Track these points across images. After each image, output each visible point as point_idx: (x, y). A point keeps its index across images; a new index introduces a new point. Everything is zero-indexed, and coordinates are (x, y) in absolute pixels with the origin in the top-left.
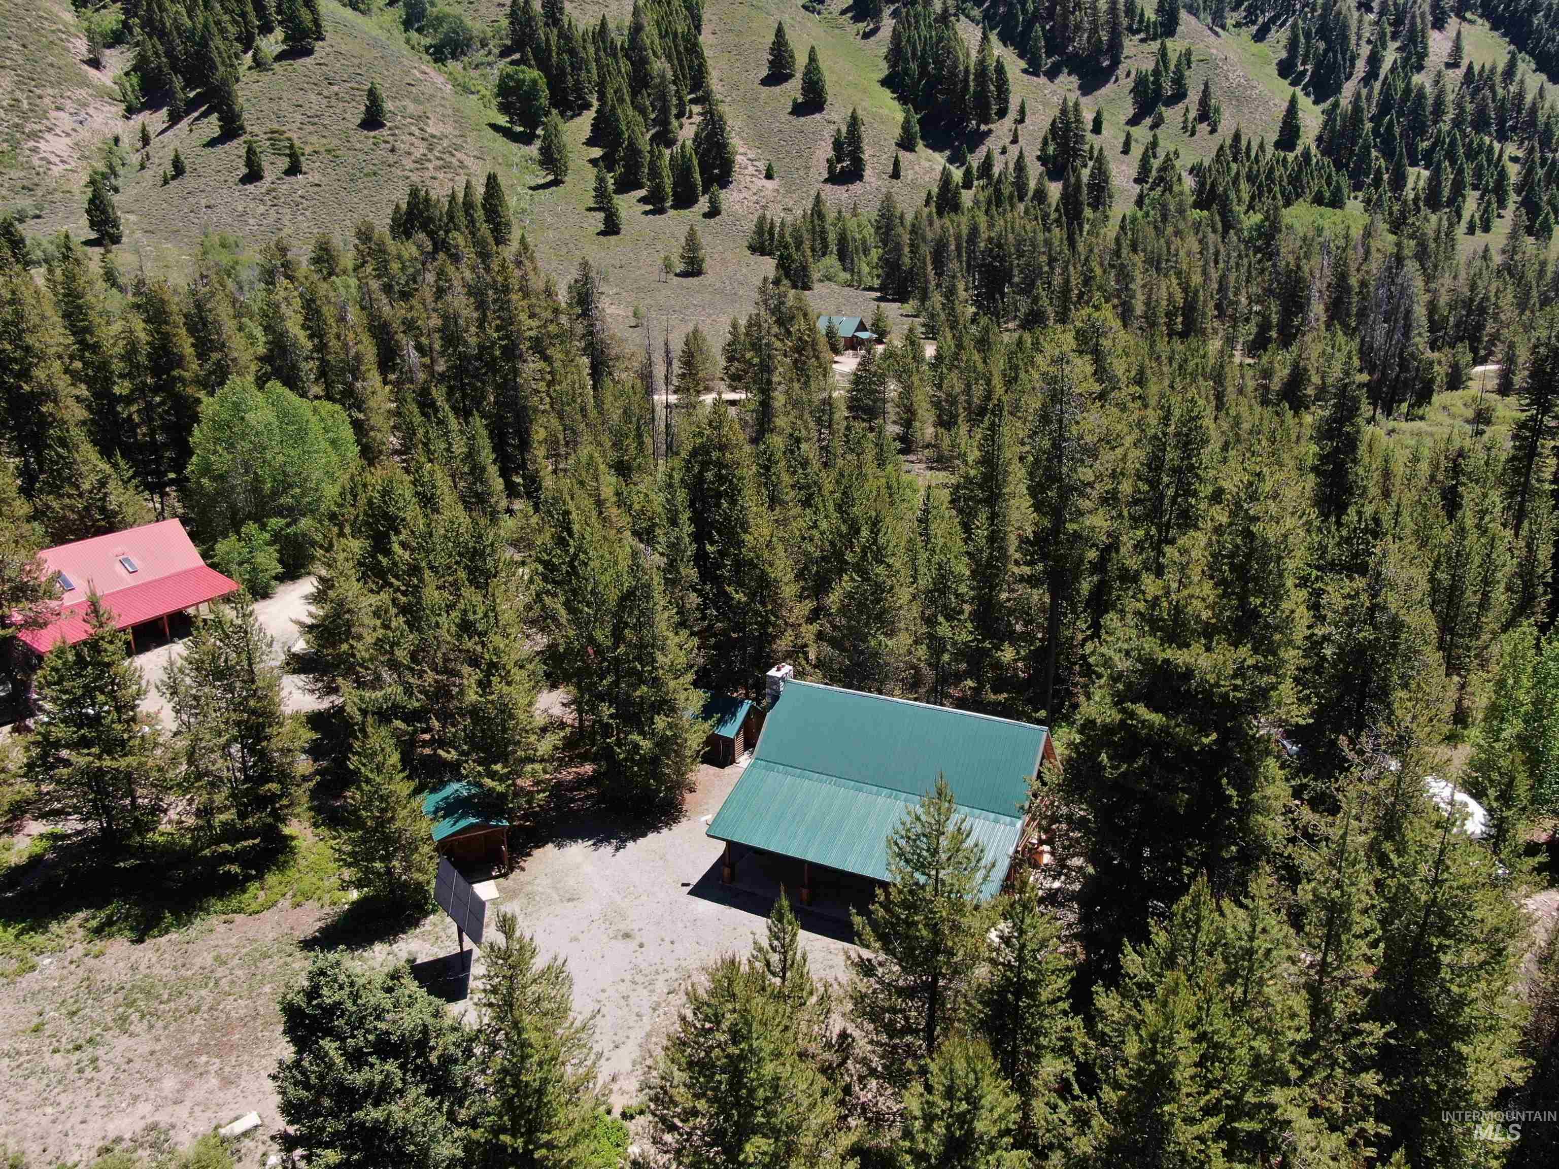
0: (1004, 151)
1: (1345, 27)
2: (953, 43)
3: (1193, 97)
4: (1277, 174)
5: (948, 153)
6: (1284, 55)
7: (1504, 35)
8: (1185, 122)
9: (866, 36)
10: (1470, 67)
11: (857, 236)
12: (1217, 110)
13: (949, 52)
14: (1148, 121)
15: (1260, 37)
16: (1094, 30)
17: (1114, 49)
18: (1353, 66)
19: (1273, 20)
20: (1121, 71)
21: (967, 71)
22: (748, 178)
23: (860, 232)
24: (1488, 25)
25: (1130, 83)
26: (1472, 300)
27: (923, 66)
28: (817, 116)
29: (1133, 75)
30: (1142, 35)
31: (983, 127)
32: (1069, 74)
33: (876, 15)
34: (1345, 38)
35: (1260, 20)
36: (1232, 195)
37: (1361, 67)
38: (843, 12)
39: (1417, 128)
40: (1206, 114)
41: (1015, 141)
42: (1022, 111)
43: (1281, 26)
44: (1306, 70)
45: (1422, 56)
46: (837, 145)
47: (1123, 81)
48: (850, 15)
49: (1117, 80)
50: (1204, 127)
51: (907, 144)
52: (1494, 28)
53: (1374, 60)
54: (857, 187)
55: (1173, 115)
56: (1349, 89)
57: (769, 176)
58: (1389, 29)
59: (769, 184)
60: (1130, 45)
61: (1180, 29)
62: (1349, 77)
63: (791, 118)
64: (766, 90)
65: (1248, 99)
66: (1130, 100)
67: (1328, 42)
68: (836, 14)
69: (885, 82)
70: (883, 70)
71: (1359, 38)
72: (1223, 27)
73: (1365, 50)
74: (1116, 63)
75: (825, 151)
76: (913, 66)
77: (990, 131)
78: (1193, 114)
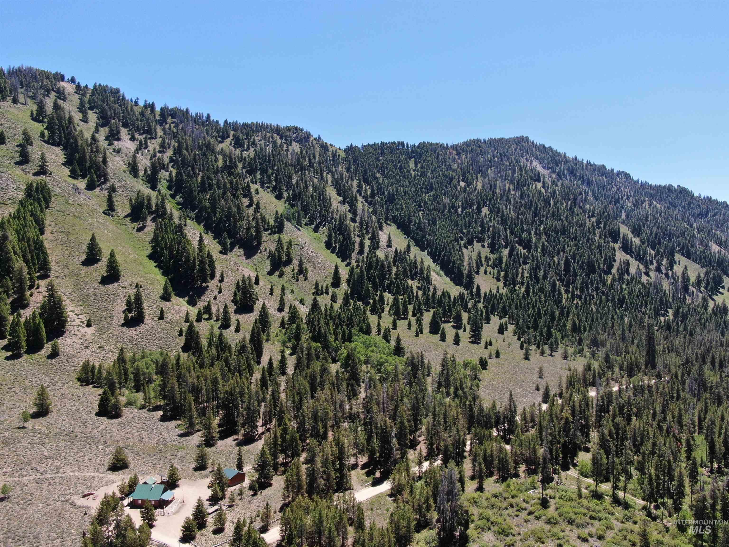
0: (215, 298)
1: (349, 231)
2: (186, 245)
3: (295, 263)
4: (342, 316)
5: (187, 298)
6: (326, 239)
7: (402, 231)
8: (294, 274)
9: (139, 230)
10: (396, 250)
11: (146, 371)
12: (307, 270)
13: (184, 249)
14: (277, 273)
15: (316, 230)
16: (249, 229)
17: (258, 237)
18: (354, 246)
19: (320, 223)
20: (262, 248)
21: (194, 259)
22: (76, 328)
23: (147, 369)
24: (396, 227)
25: (266, 254)
26: (459, 439)
27: (171, 252)
28: (116, 284)
29: (268, 250)
30: (269, 232)
31: (204, 284)
32: (239, 248)
33: (144, 219)
34: (350, 236)
35: (315, 223)
36: (328, 333)
37: (357, 246)
38: (126, 217)
39: (383, 277)
40: (302, 271)
41: (220, 292)
42: (222, 275)
43: (324, 226)
44: (336, 246)
45: (378, 242)
46: (129, 303)
47: (264, 253)
48: (129, 218)
49: (261, 252)
50: (301, 277)
51: (166, 297)
52: (398, 228)
53: (362, 245)
54: (141, 328)
55: (287, 270)
56: (354, 255)
57: (89, 325)
58: (365, 231)
59: (90, 331)
60: (265, 236)
61: (285, 229)
62: (353, 251)
63: (100, 285)
64: (85, 269)
65: (318, 263)
66: (268, 262)
67: (344, 236)
68: (121, 217)
69: (151, 257)
70: (150, 250)
71: (355, 234)
72: (301, 226)
73: (358, 240)
74: (259, 244)
75: (121, 306)
76: (166, 252)
77: (207, 287)
78: (296, 271)
